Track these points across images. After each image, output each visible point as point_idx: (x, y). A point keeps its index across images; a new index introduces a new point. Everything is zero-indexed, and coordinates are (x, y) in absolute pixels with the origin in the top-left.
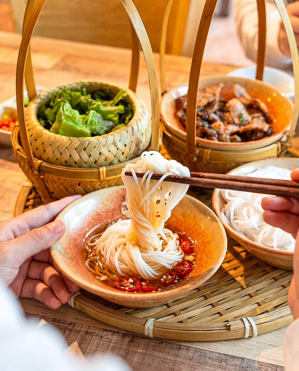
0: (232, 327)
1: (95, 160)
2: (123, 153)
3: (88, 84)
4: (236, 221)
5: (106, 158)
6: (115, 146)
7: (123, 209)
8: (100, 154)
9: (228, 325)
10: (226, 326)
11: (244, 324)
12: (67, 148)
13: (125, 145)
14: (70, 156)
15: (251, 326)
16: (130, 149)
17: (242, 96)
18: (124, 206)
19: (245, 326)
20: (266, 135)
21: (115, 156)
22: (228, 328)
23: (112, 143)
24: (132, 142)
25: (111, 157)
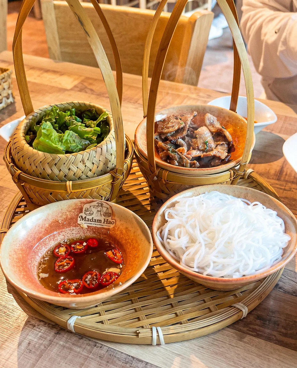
0: (141, 334)
1: (64, 175)
2: (90, 170)
3: (78, 105)
4: (168, 240)
5: (75, 173)
6: (84, 163)
7: (79, 219)
8: (69, 169)
9: (138, 332)
10: (136, 332)
11: (152, 333)
12: (41, 162)
13: (93, 163)
14: (44, 169)
15: (158, 336)
16: (98, 167)
17: (212, 124)
18: (80, 217)
19: (152, 335)
20: (223, 162)
21: (82, 173)
22: (137, 334)
23: (80, 160)
24: (100, 160)
25: (79, 173)
